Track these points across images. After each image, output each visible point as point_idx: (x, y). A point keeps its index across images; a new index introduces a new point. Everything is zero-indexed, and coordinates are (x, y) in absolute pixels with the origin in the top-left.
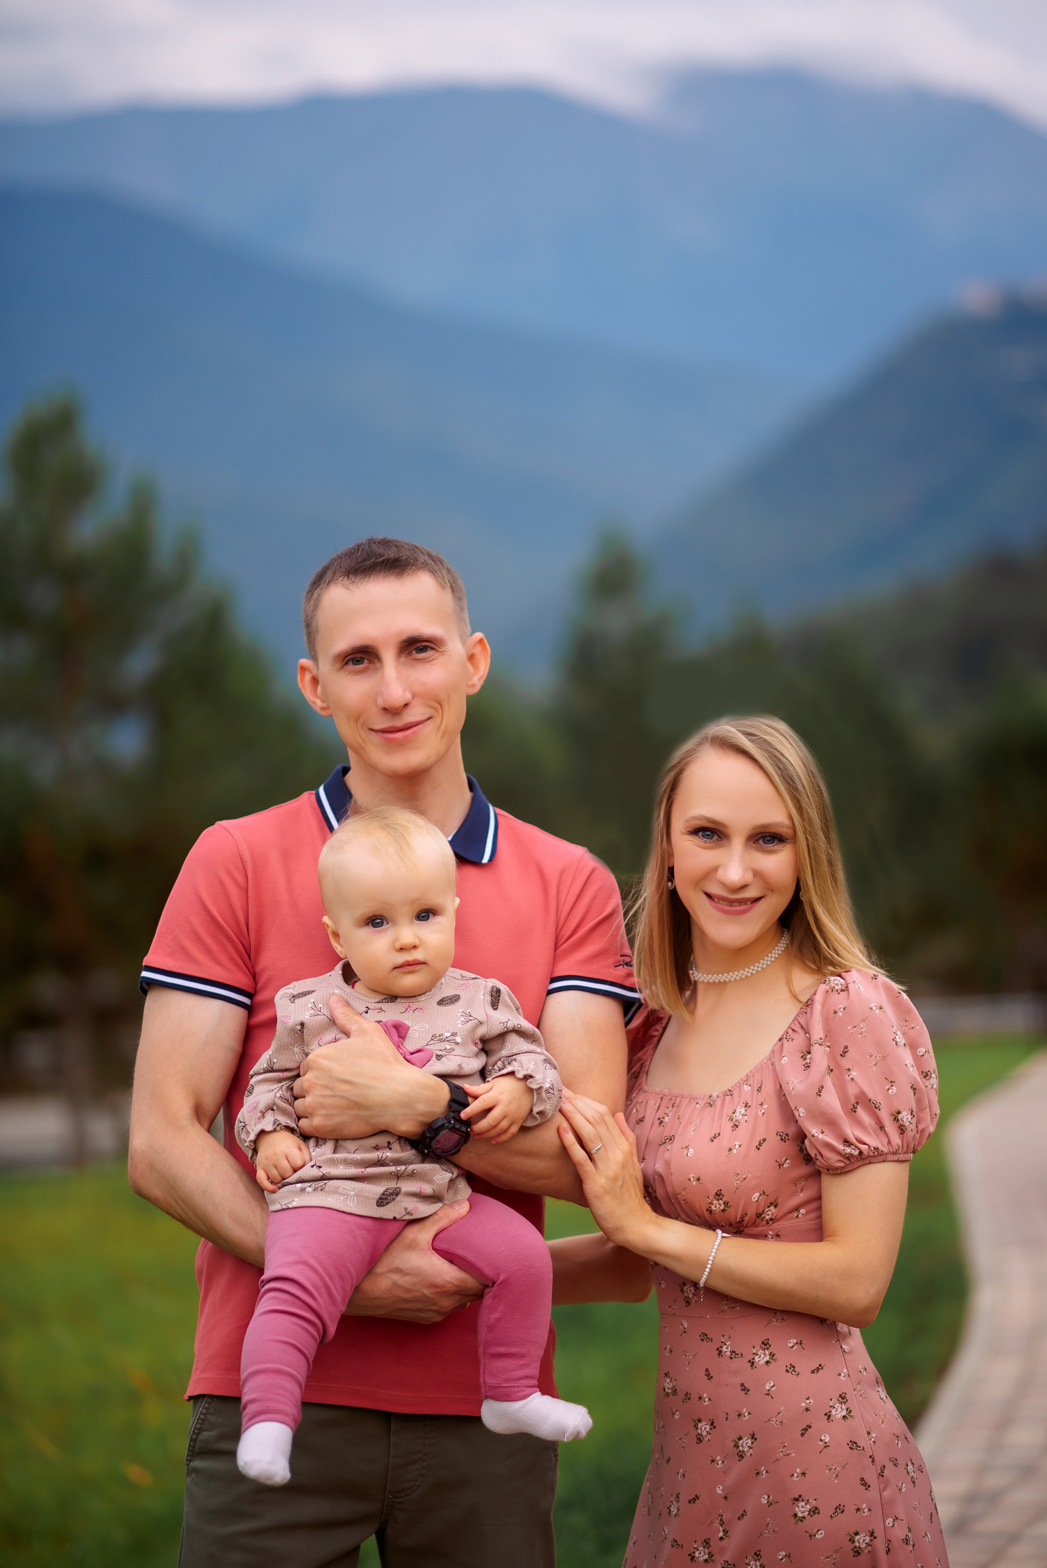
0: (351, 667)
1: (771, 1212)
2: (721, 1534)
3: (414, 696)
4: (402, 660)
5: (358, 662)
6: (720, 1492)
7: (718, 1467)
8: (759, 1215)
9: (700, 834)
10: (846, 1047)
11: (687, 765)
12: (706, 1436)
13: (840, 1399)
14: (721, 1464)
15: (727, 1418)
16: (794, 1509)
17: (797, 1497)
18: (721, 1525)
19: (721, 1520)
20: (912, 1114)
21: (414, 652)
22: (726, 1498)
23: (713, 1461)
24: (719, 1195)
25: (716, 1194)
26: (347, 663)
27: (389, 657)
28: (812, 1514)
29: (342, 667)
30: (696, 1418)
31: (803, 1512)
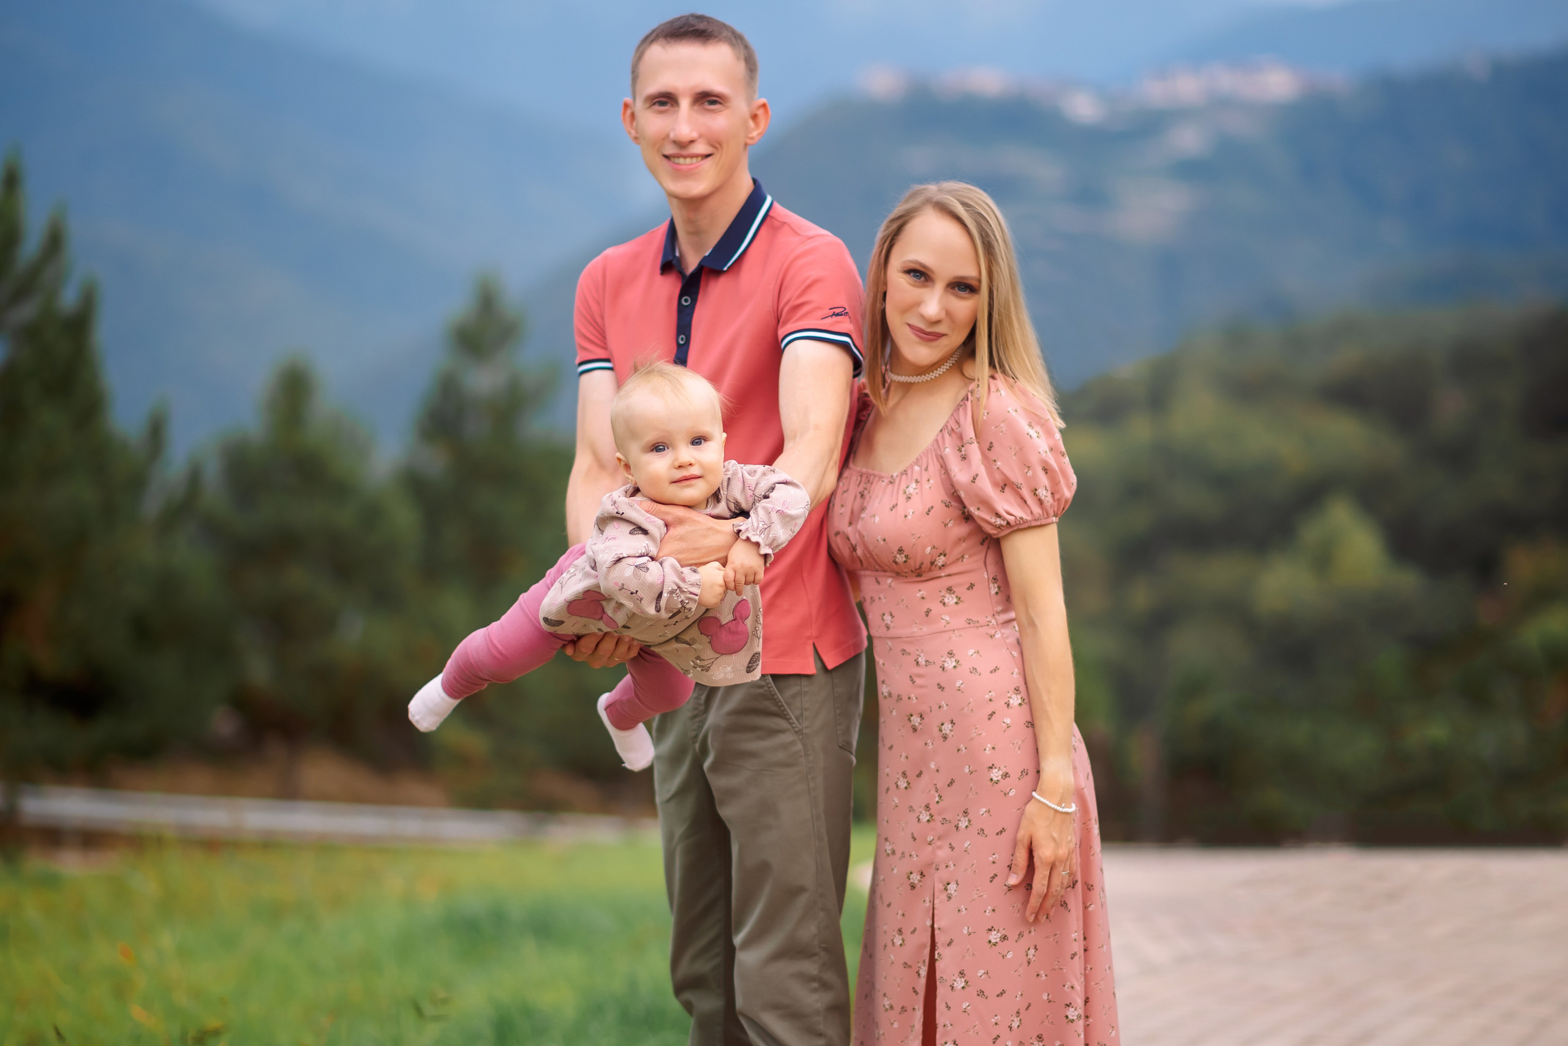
0: (657, 107)
1: (941, 561)
2: (937, 799)
3: (700, 136)
4: (696, 107)
5: (662, 104)
6: (933, 767)
7: (929, 748)
8: (932, 563)
9: (912, 274)
10: (991, 443)
11: (911, 218)
12: (918, 726)
13: (1015, 691)
14: (931, 746)
15: (931, 710)
16: (990, 776)
17: (991, 766)
18: (937, 791)
19: (936, 788)
20: (1046, 489)
21: (706, 103)
22: (937, 771)
23: (926, 744)
24: (901, 551)
25: (899, 550)
26: (654, 104)
27: (685, 103)
28: (1004, 777)
29: (650, 107)
30: (908, 714)
31: (997, 777)
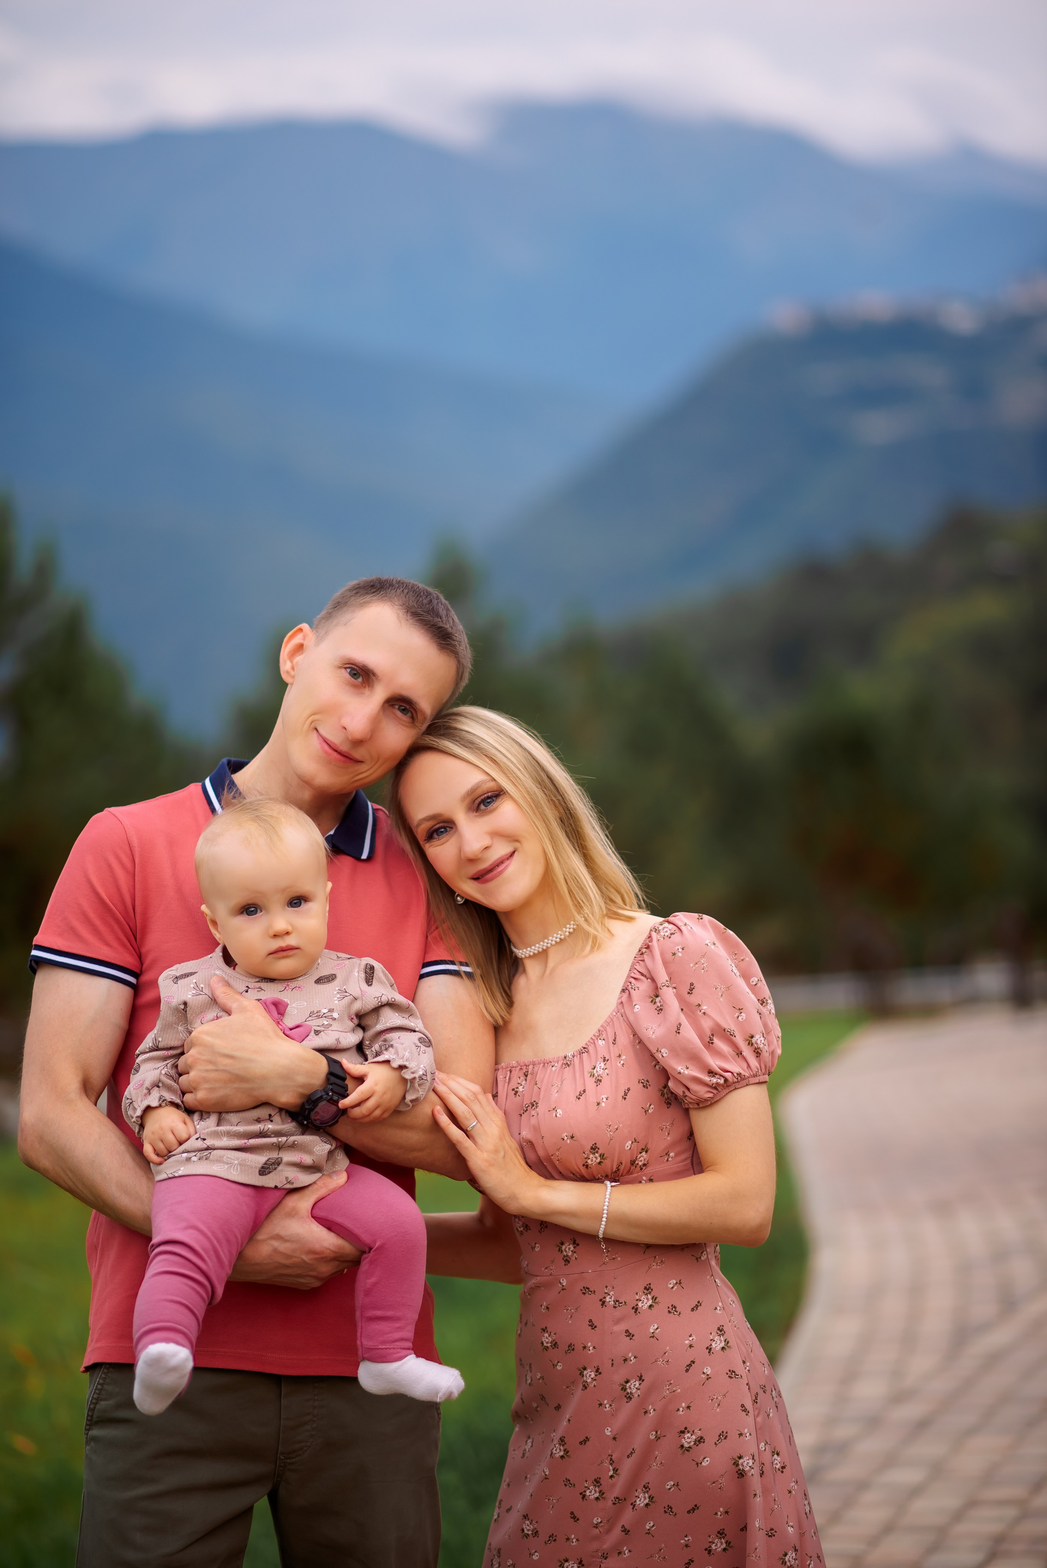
1: (643, 1158)
2: (611, 1473)
6: (609, 1434)
7: (606, 1410)
8: (633, 1162)
10: (691, 987)
12: (592, 1382)
13: (719, 1332)
14: (609, 1407)
15: (613, 1364)
16: (681, 1441)
17: (683, 1429)
18: (611, 1464)
20: (763, 1036)
23: (600, 1405)
24: (594, 1149)
25: (592, 1148)
28: (698, 1443)
31: (689, 1443)
